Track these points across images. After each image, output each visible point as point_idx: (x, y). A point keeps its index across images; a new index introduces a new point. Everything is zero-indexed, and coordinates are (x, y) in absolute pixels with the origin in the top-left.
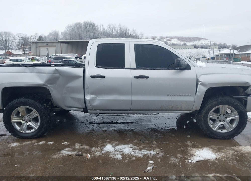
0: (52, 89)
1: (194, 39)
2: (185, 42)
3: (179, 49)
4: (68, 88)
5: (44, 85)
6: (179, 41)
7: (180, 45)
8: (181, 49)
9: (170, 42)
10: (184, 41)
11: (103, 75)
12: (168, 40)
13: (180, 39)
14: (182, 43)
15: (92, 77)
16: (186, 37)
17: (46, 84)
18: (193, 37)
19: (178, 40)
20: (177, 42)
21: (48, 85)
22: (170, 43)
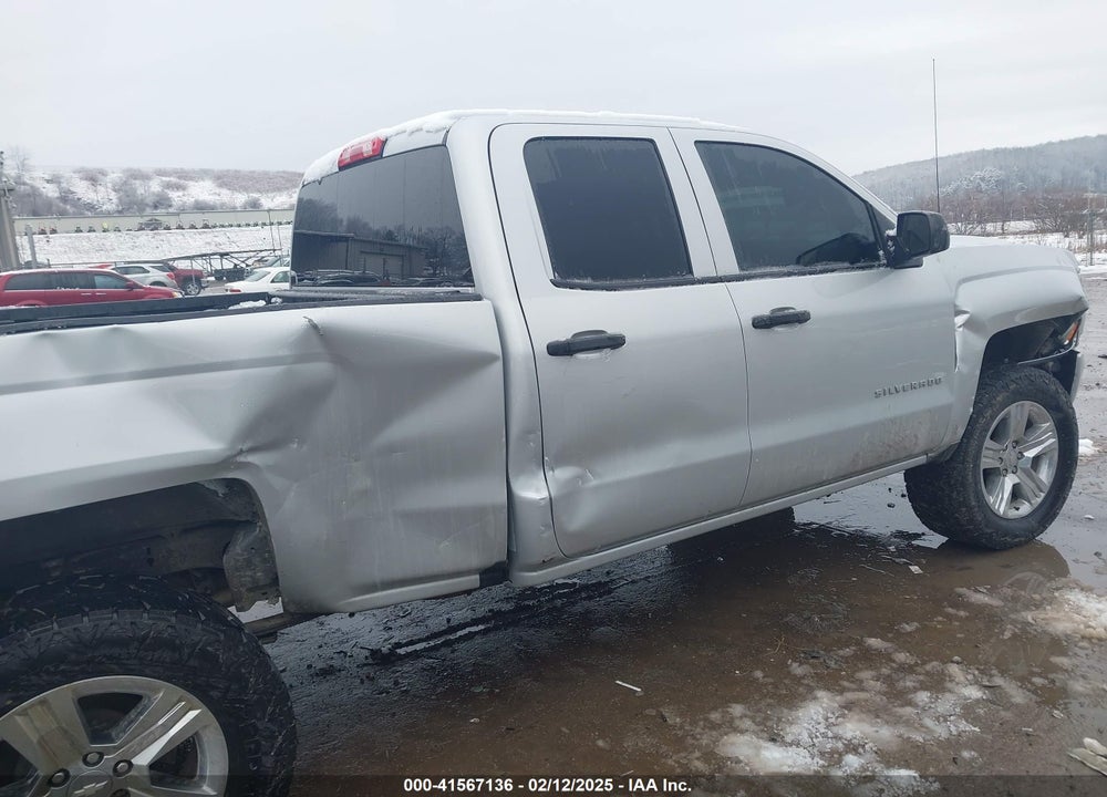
0: (277, 482)
1: (288, 180)
2: (256, 195)
3: (239, 226)
4: (391, 449)
5: (227, 462)
6: (224, 191)
7: (234, 210)
8: (248, 225)
9: (180, 193)
10: (246, 189)
11: (611, 330)
12: (169, 186)
13: (224, 180)
14: (240, 199)
15: (557, 350)
16: (254, 172)
17: (241, 452)
18: (284, 172)
19: (220, 186)
20: (217, 198)
21: (251, 458)
22: (185, 199)
